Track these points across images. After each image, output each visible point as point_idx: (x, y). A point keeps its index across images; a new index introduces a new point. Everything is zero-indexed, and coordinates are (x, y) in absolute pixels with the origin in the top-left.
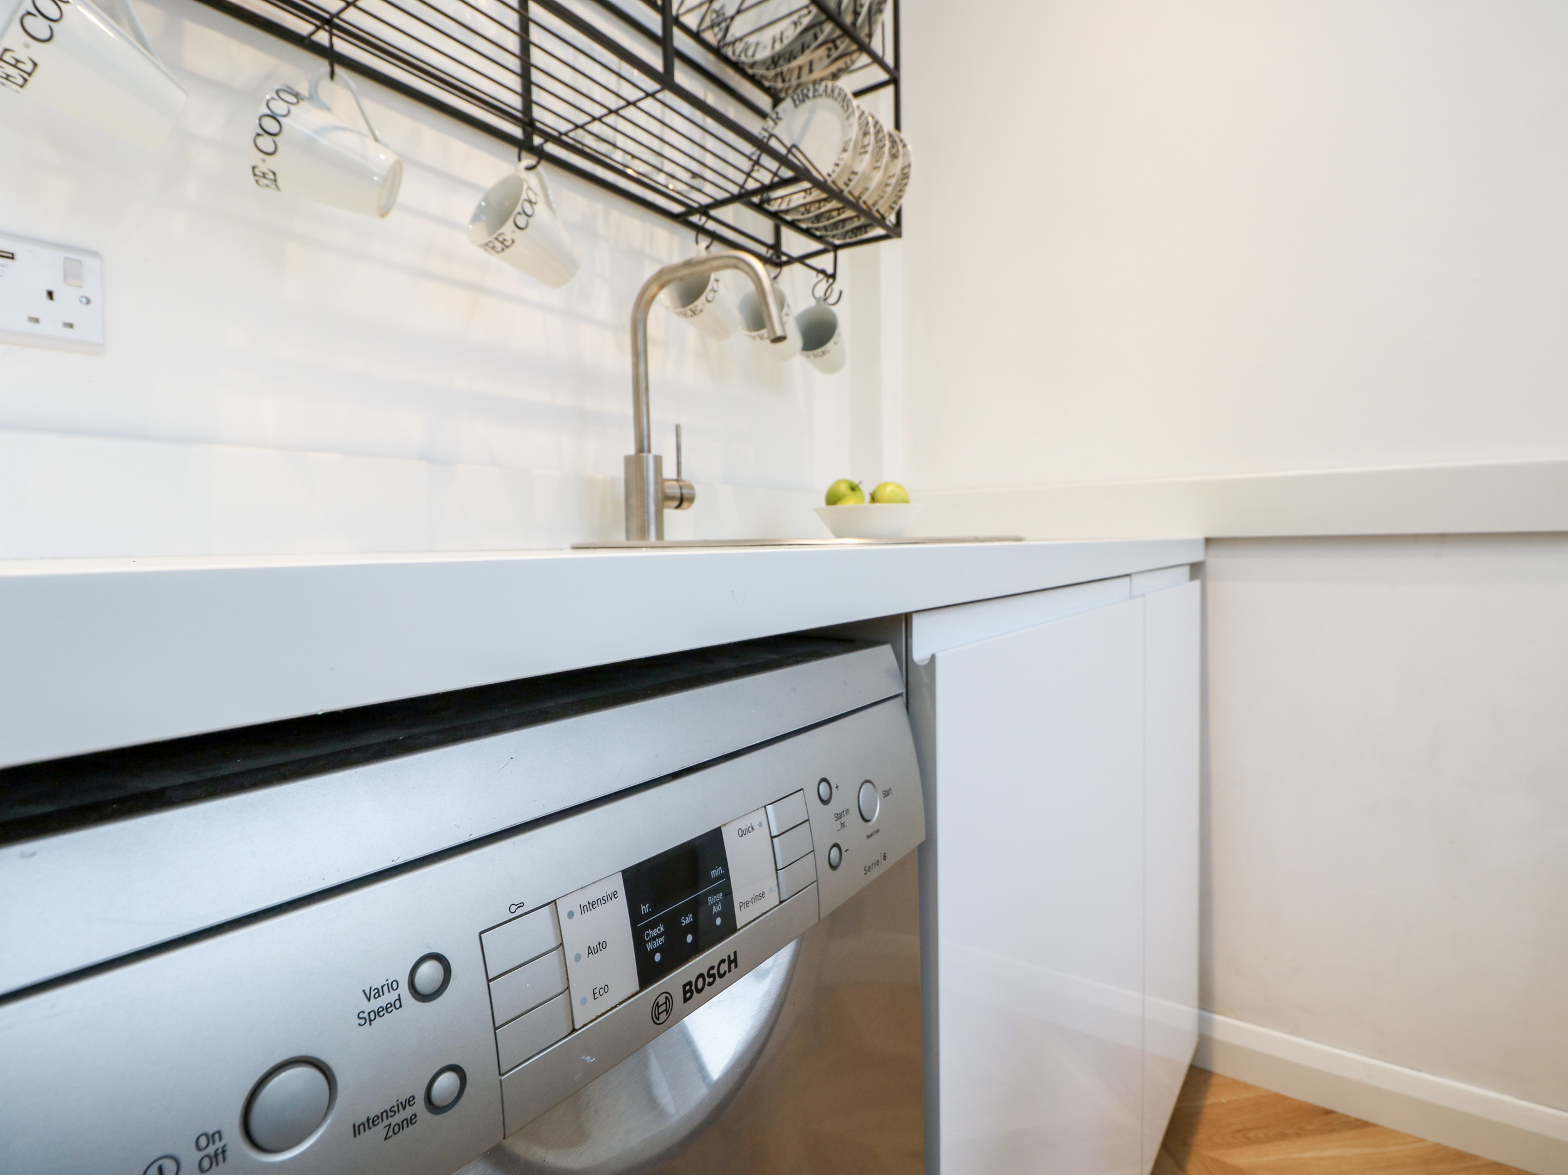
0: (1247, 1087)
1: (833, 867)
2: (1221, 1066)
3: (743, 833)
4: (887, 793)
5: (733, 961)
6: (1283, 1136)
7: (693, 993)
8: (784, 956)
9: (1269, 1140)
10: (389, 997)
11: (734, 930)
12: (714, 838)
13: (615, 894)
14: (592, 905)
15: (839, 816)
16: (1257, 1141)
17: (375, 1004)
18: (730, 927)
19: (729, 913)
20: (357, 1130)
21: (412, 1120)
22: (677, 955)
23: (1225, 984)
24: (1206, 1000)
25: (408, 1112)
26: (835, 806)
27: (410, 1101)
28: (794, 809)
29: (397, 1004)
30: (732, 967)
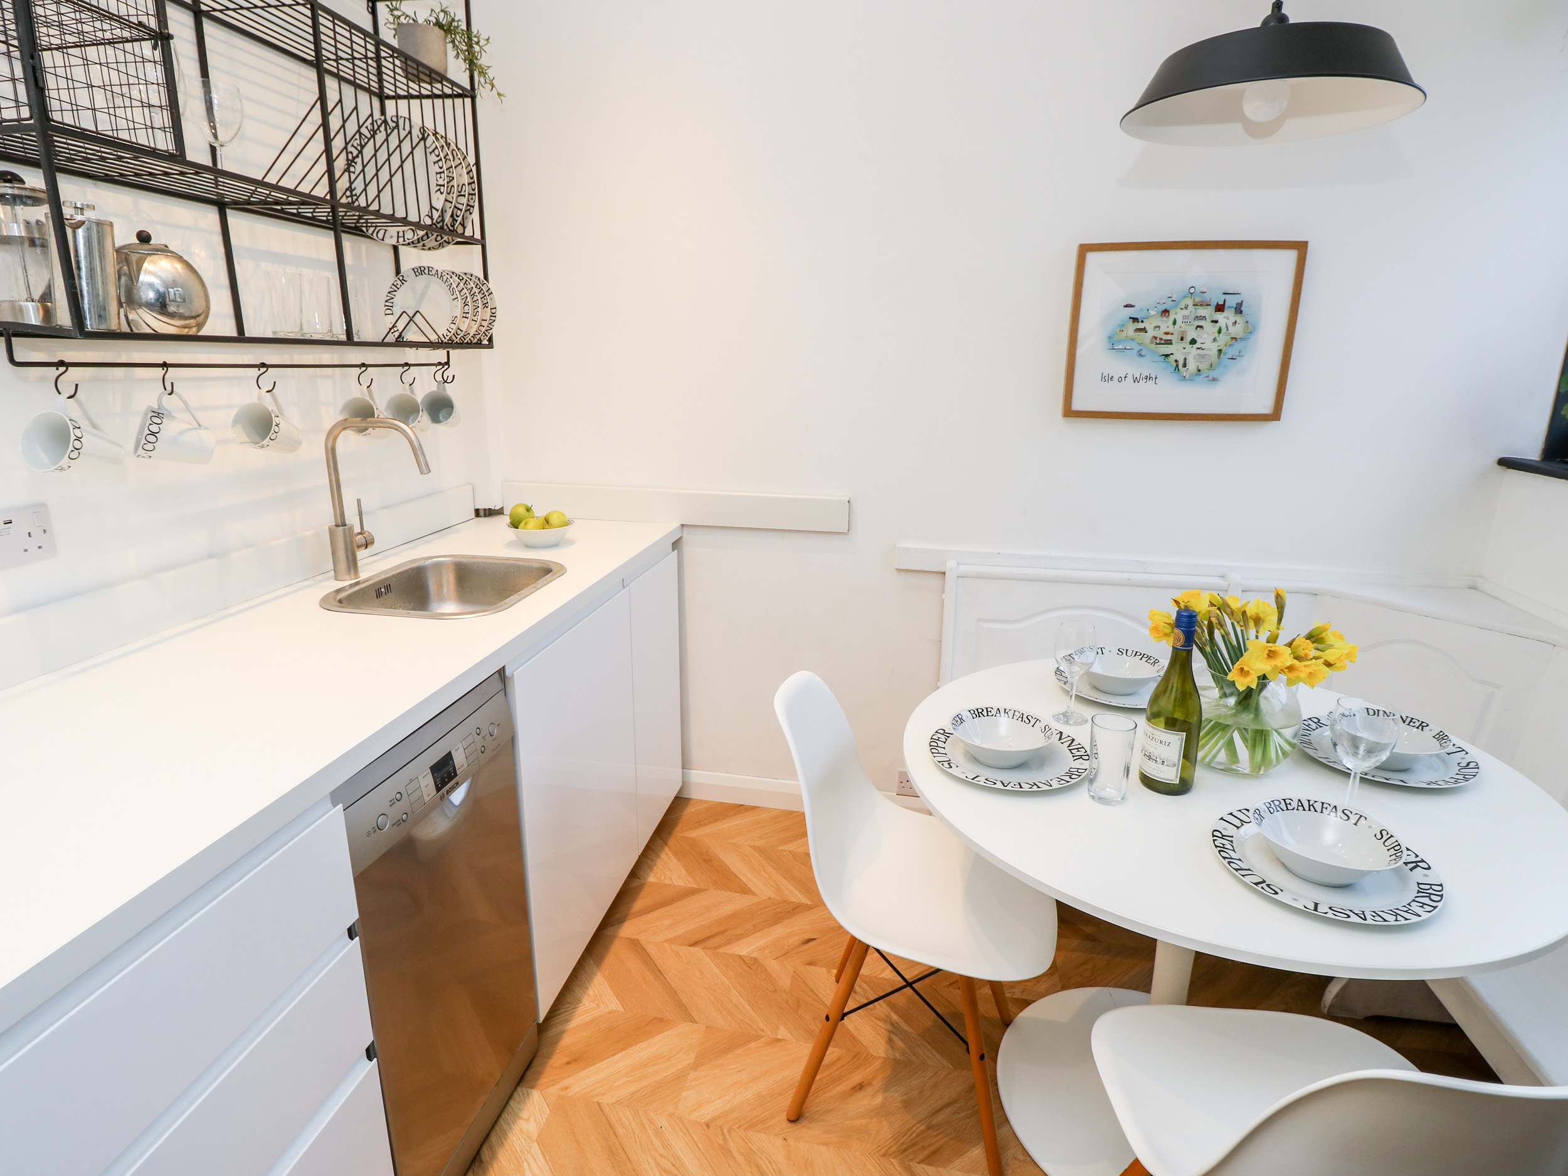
0: (706, 802)
1: (482, 753)
2: (695, 794)
3: (456, 750)
4: (498, 725)
5: (457, 783)
6: (717, 820)
7: (449, 792)
8: (469, 781)
9: (710, 823)
10: (393, 801)
11: (457, 776)
12: (450, 754)
13: (429, 773)
14: (424, 777)
15: (483, 738)
16: (705, 825)
17: (391, 803)
18: (456, 775)
19: (455, 771)
20: (393, 825)
21: (400, 823)
22: (444, 784)
23: (697, 753)
24: (686, 764)
25: (399, 822)
26: (481, 735)
27: (400, 820)
28: (470, 740)
29: (394, 803)
30: (458, 784)
